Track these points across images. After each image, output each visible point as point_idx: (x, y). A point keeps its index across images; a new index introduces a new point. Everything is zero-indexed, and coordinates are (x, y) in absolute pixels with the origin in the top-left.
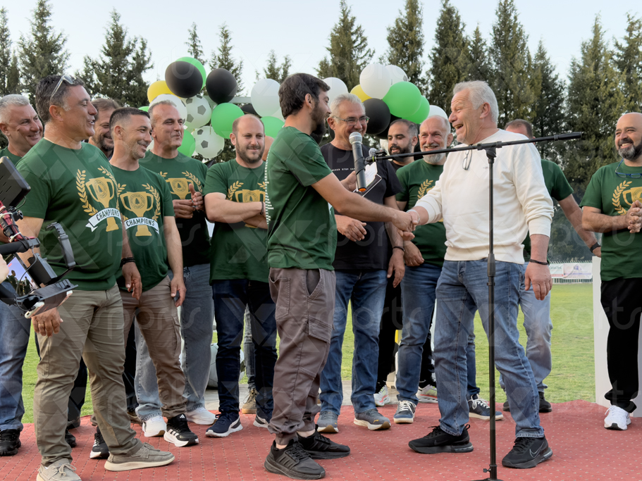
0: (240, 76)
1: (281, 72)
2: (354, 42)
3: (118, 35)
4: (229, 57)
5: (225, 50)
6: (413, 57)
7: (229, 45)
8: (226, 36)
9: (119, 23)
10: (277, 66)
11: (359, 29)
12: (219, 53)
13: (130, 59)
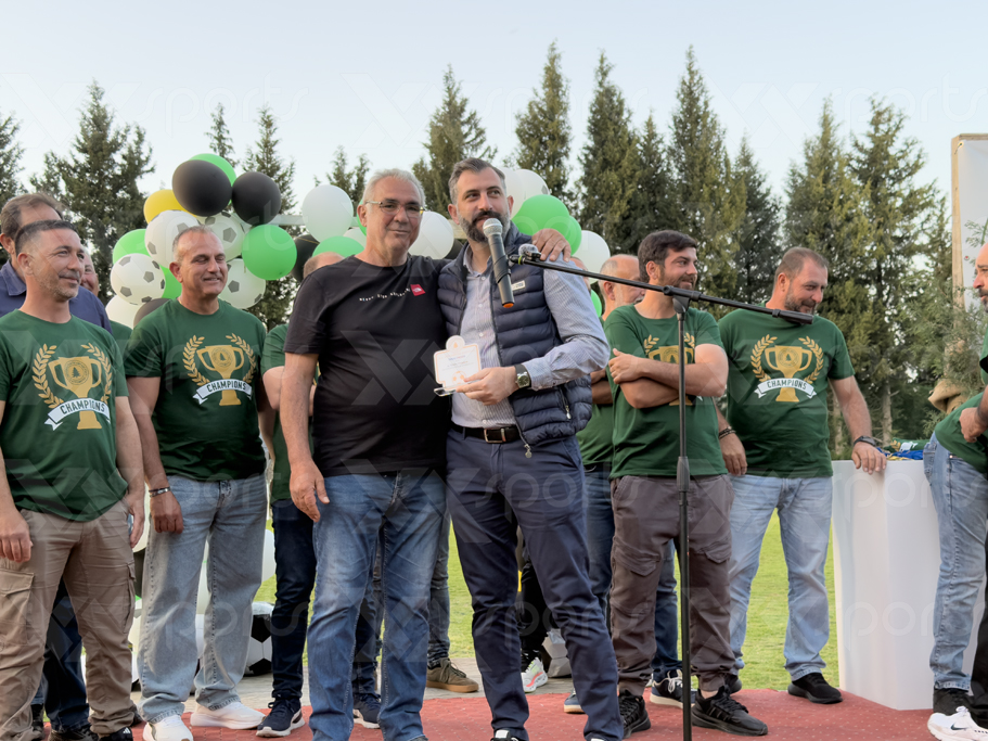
0: (290, 185)
1: (354, 179)
2: (466, 136)
3: (99, 121)
4: (274, 156)
5: (268, 146)
6: (555, 159)
7: (273, 138)
8: (268, 124)
9: (102, 103)
10: (347, 171)
11: (472, 116)
12: (258, 151)
13: (117, 157)
